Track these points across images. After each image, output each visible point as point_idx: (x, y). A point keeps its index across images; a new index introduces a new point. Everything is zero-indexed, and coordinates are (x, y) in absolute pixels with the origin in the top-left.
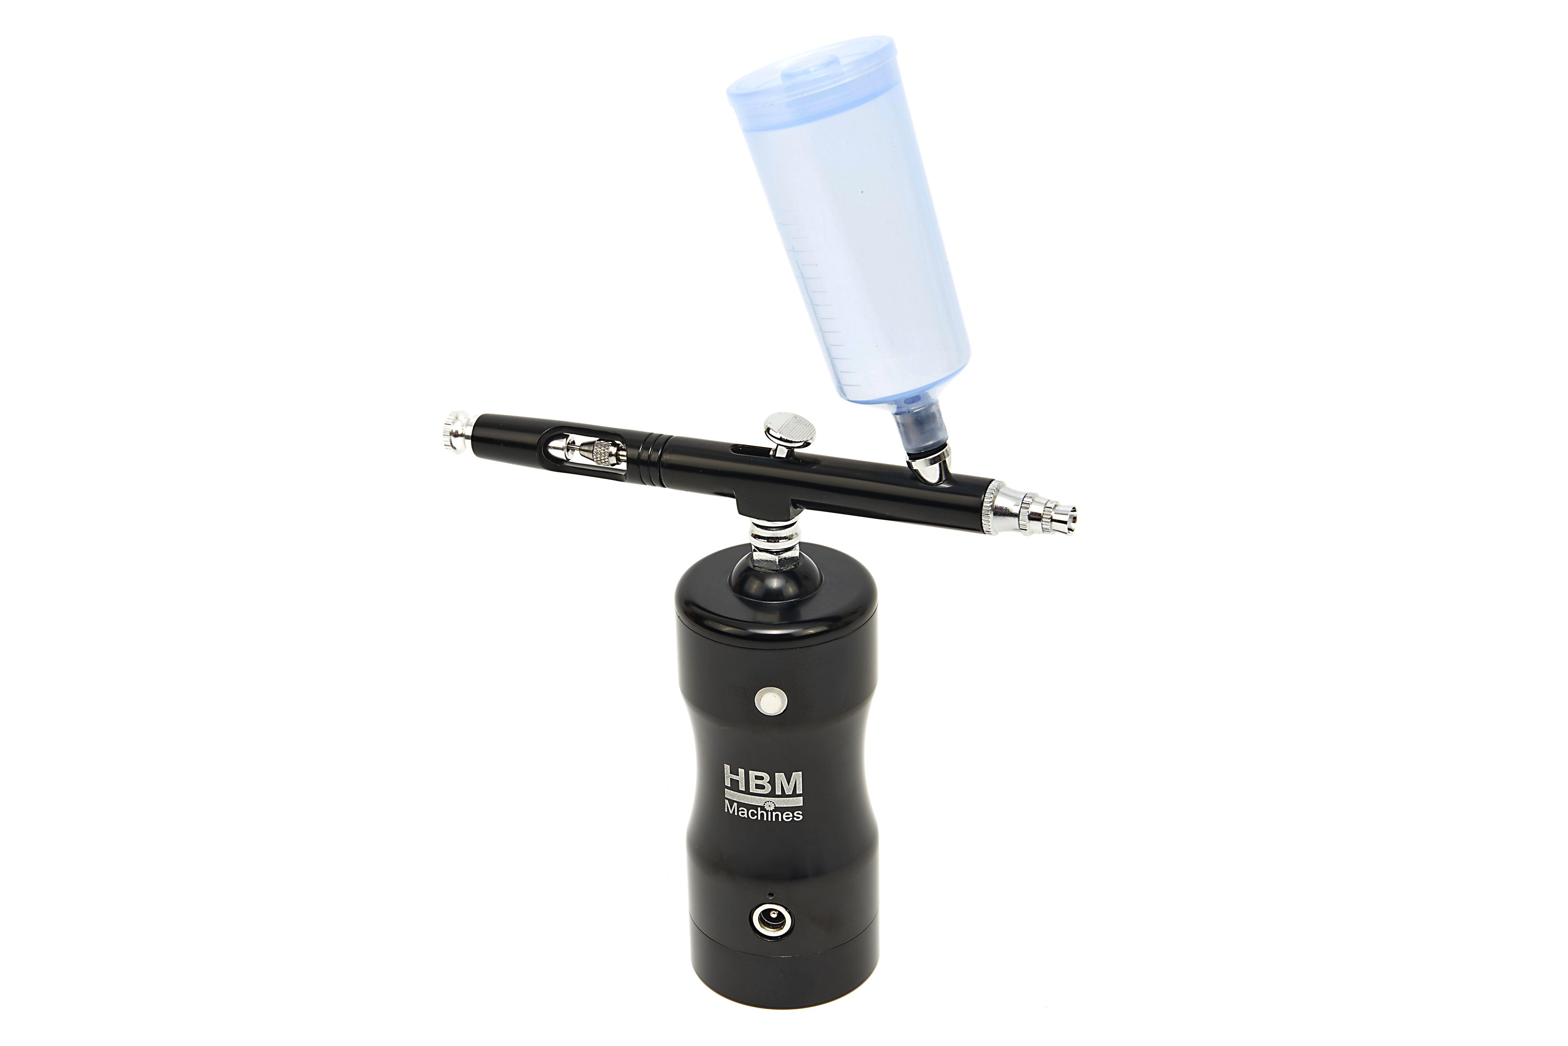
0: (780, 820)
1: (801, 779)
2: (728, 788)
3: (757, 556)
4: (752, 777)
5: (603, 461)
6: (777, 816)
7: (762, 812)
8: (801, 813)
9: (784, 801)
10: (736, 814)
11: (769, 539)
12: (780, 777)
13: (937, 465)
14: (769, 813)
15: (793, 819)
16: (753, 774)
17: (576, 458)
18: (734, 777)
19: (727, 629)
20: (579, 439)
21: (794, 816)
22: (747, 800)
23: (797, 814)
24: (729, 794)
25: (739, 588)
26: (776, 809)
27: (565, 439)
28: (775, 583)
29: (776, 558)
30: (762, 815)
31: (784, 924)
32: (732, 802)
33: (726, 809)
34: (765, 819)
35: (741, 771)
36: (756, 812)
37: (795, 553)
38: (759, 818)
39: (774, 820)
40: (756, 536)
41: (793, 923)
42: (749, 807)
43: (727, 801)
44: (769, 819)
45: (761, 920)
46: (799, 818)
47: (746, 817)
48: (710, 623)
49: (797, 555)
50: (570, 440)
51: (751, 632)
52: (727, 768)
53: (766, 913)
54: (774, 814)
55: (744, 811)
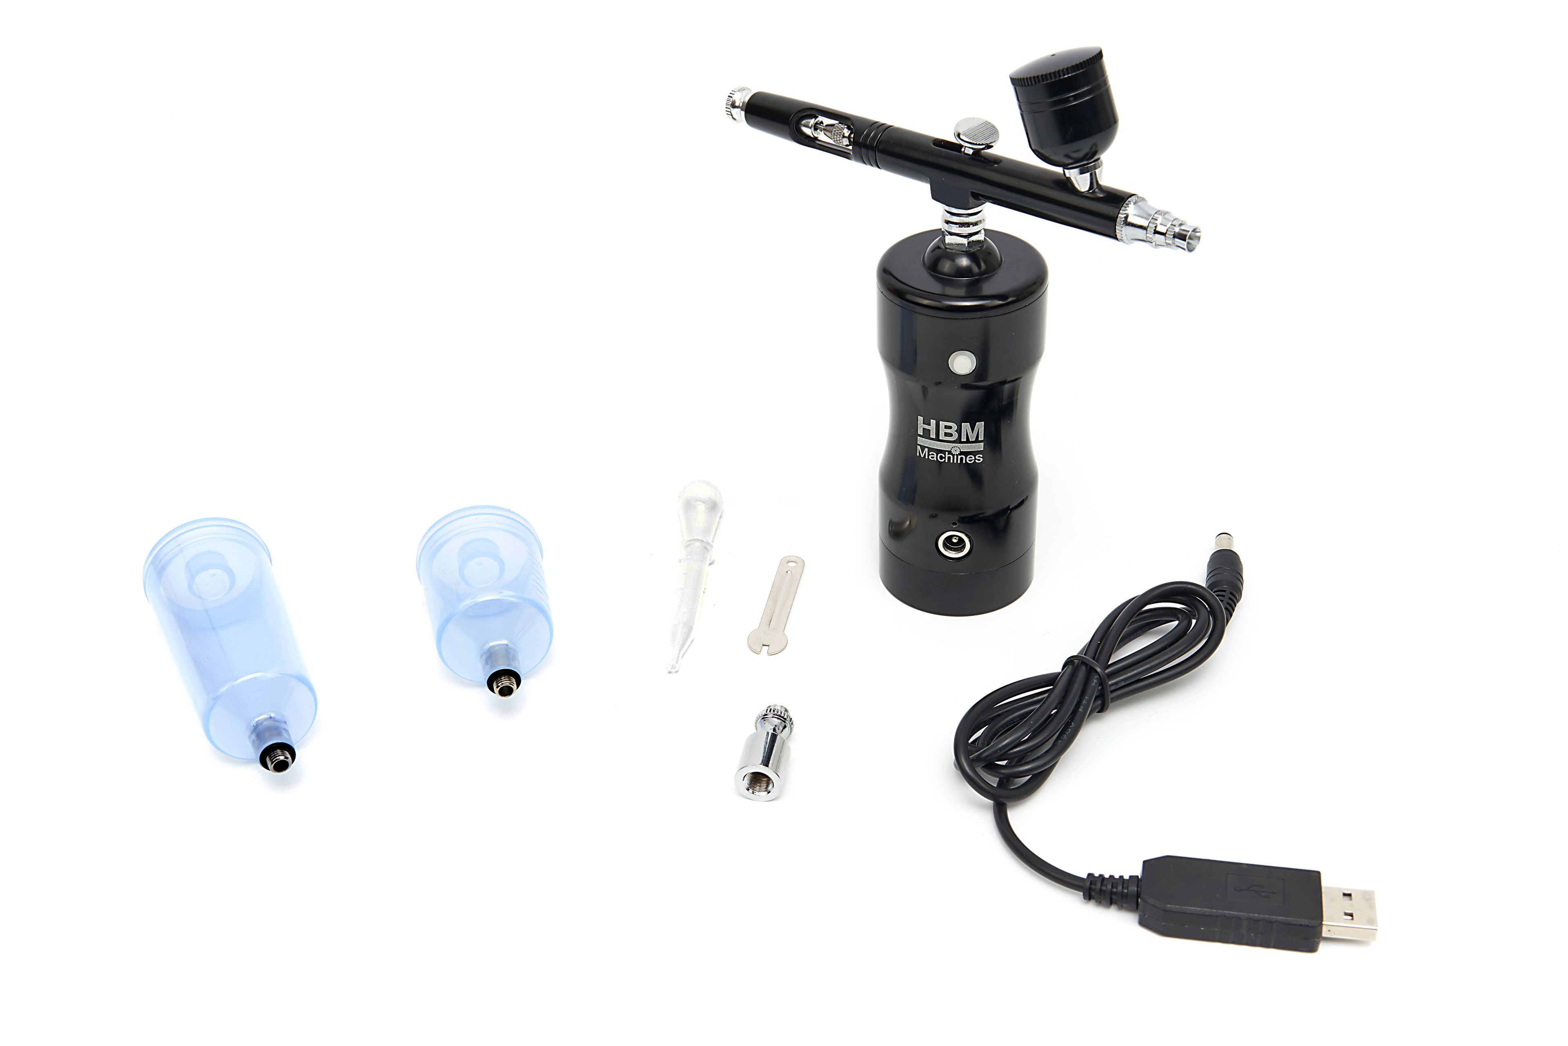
0: (964, 462)
1: (983, 428)
2: (920, 436)
3: (949, 239)
4: (942, 426)
5: (838, 141)
6: (962, 459)
7: (949, 455)
8: (981, 456)
9: (968, 446)
10: (927, 457)
11: (962, 225)
12: (966, 426)
13: (1088, 174)
14: (955, 456)
15: (975, 461)
16: (942, 424)
17: (822, 136)
18: (927, 427)
19: (925, 302)
20: (827, 121)
21: (975, 459)
22: (937, 446)
23: (978, 457)
24: (921, 441)
25: (933, 267)
26: (961, 453)
27: (814, 119)
28: (964, 262)
29: (965, 241)
30: (949, 458)
31: (964, 547)
32: (923, 448)
33: (918, 453)
34: (952, 462)
35: (933, 422)
36: (944, 456)
37: (981, 237)
38: (946, 461)
39: (959, 462)
40: (948, 222)
41: (972, 545)
42: (938, 451)
43: (919, 447)
44: (955, 462)
45: (945, 545)
46: (979, 460)
47: (935, 460)
48: (909, 297)
49: (983, 239)
50: (819, 121)
51: (945, 304)
52: (920, 419)
53: (949, 539)
54: (959, 457)
55: (933, 455)
